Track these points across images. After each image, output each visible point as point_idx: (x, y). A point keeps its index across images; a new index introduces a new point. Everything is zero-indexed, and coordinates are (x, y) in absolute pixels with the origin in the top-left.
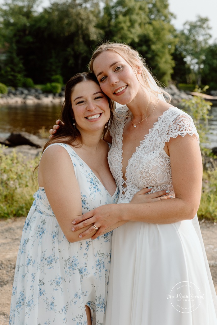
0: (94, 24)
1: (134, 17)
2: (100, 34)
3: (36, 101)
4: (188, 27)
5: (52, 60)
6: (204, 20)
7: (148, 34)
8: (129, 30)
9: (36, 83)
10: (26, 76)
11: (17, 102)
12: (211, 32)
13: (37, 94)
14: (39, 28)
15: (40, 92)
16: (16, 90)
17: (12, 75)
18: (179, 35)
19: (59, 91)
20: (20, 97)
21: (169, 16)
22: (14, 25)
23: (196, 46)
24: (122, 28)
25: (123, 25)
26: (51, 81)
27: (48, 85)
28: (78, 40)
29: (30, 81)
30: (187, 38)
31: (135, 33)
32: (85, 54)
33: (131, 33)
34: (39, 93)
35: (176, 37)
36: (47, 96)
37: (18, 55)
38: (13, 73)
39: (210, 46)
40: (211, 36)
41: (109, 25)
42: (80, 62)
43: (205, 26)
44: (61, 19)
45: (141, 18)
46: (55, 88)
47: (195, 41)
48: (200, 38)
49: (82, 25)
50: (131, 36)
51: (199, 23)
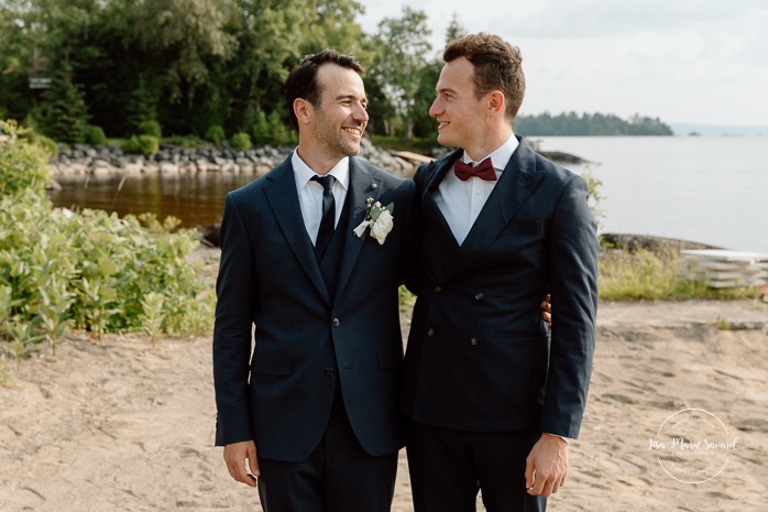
0: (219, 24)
1: (292, 11)
2: (230, 43)
3: (114, 170)
4: (387, 29)
5: (140, 92)
6: (416, 18)
7: (319, 44)
8: (283, 37)
9: (109, 135)
10: (91, 122)
11: (77, 172)
12: (429, 39)
13: (113, 156)
14: (112, 31)
15: (120, 152)
16: (73, 148)
17: (63, 121)
18: (373, 46)
19: (155, 150)
20: (82, 164)
21: (352, 10)
22: (62, 24)
23: (403, 65)
24: (272, 32)
25: (273, 26)
26: (140, 132)
27: (134, 139)
28: (188, 54)
29: (98, 131)
30: (387, 51)
31: (295, 41)
32: (202, 81)
33: (288, 41)
34: (118, 156)
35: (366, 48)
36: (133, 162)
37: (74, 81)
38: (65, 117)
39: (428, 66)
40: (429, 47)
41: (245, 27)
42: (191, 95)
43: (419, 28)
44: (153, 15)
45: (304, 13)
46: (146, 144)
47: (400, 56)
48: (410, 51)
49: (197, 27)
50: (289, 47)
51: (407, 23)
